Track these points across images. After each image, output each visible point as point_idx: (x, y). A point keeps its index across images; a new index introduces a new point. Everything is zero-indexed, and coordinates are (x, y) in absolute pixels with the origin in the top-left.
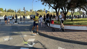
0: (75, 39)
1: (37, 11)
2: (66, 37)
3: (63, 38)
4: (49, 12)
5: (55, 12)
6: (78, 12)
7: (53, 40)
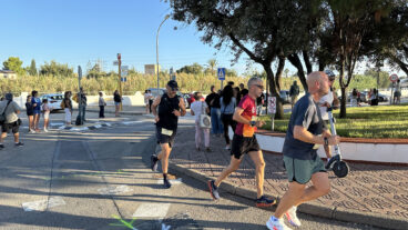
1: (178, 72)
6: (370, 77)
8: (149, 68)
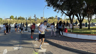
0: (95, 52)
2: (84, 49)
3: (79, 50)
4: (61, 19)
5: (68, 20)
7: (68, 52)
8: (42, 18)
